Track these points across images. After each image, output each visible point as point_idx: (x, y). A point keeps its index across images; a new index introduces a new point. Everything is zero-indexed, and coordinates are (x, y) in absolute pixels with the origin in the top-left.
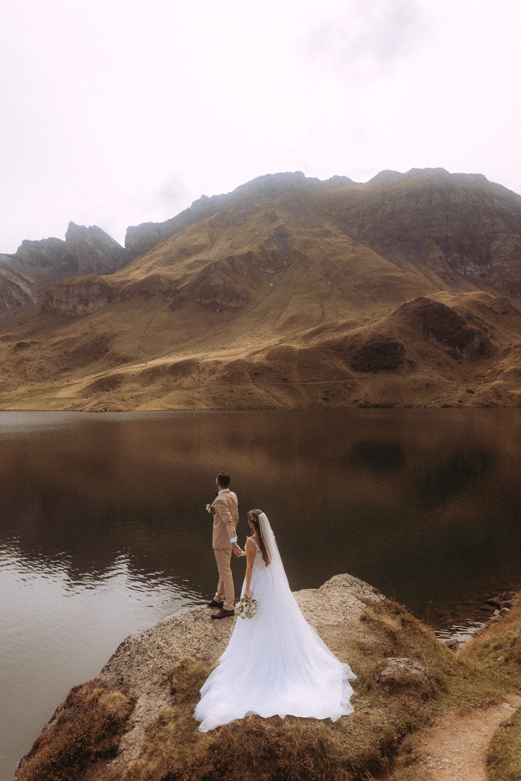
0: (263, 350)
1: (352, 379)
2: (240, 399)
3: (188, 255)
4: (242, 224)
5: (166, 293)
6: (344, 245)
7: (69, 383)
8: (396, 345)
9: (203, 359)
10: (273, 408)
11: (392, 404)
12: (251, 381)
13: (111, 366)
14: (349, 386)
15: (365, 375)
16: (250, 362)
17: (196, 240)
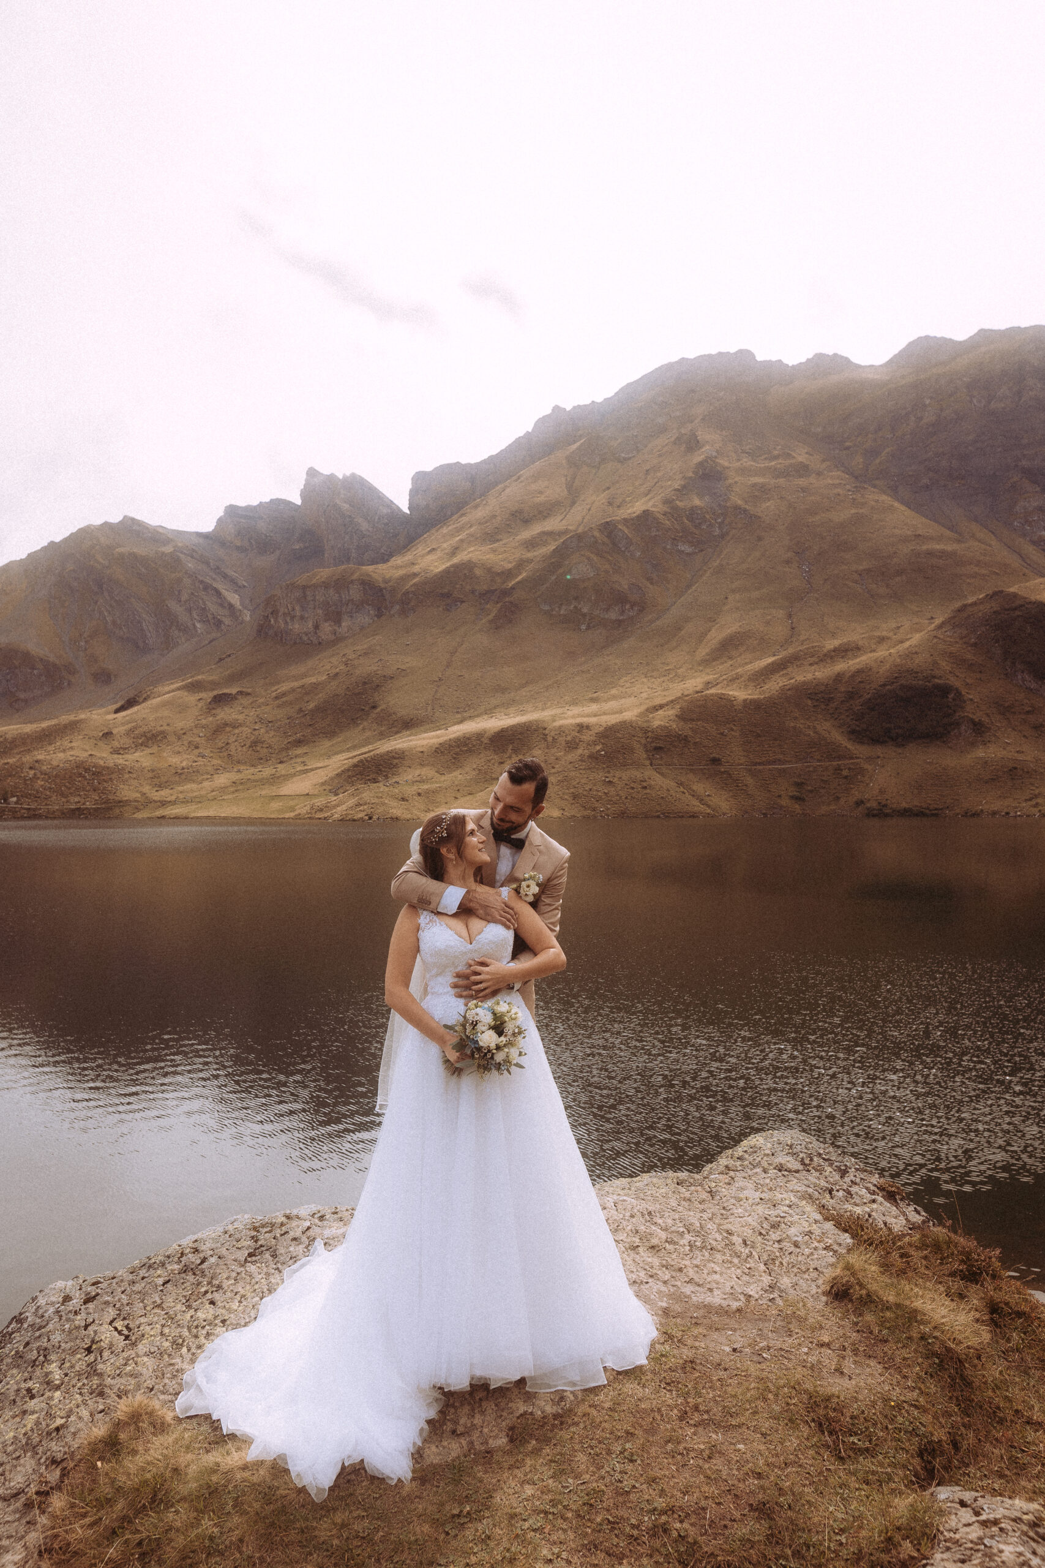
0: (672, 701)
1: (852, 758)
2: (626, 798)
3: (527, 522)
4: (630, 458)
5: (486, 596)
6: (836, 491)
7: (306, 767)
8: (945, 690)
9: (554, 721)
10: (690, 817)
11: (936, 809)
12: (648, 762)
13: (382, 736)
14: (845, 773)
15: (879, 750)
16: (645, 725)
17: (541, 493)
